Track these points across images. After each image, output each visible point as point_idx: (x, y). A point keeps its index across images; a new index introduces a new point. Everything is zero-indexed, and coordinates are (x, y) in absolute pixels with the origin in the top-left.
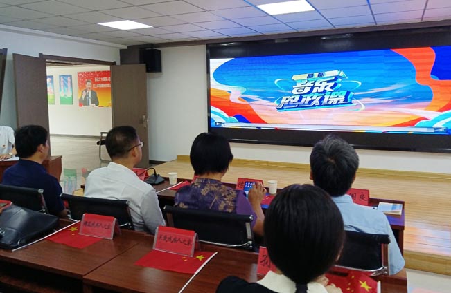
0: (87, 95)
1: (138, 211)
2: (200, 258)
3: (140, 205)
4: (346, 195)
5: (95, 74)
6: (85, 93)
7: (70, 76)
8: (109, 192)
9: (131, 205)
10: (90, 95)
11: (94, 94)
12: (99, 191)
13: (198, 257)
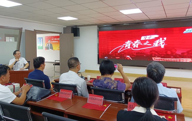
0: (48, 45)
1: (80, 89)
2: (105, 106)
3: (81, 87)
4: (160, 83)
5: (52, 37)
6: (47, 45)
7: (42, 38)
8: (69, 81)
9: (78, 87)
10: (50, 45)
11: (51, 45)
12: (66, 81)
13: (104, 106)
